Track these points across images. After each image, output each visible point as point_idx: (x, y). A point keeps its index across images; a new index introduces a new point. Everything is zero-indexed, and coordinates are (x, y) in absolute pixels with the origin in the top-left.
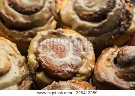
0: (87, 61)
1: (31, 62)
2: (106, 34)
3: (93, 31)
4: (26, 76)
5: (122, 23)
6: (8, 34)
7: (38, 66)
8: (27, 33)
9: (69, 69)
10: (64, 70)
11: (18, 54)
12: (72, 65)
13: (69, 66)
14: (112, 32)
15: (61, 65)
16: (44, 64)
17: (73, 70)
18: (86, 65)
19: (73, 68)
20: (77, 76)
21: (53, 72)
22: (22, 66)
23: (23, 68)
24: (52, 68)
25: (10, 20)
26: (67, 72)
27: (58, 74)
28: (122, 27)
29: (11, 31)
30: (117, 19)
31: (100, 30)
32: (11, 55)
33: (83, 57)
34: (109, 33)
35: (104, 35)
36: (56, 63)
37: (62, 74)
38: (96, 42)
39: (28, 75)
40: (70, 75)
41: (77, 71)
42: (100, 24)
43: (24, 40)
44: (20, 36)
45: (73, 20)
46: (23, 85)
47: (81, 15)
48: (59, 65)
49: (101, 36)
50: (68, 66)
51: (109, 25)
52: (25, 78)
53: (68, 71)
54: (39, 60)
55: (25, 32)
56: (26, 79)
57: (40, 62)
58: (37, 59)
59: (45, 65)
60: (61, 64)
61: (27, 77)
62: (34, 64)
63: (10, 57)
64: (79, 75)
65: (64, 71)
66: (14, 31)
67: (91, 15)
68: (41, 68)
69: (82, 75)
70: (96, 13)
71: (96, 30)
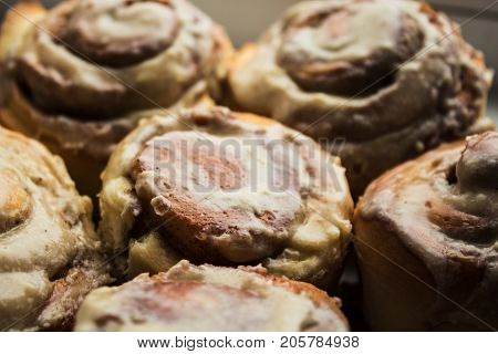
0: (322, 206)
1: (111, 202)
2: (395, 135)
3: (349, 121)
4: (84, 254)
5: (451, 102)
6: (41, 130)
7: (136, 212)
8: (106, 128)
9: (258, 225)
10: (238, 225)
11: (67, 187)
12: (267, 212)
13: (257, 215)
14: (417, 127)
15: (225, 209)
16: (159, 201)
17: (270, 230)
18: (321, 219)
19: (272, 224)
20: (289, 257)
21: (196, 228)
22: (76, 223)
23: (78, 230)
24: (191, 218)
25: (51, 83)
26: (248, 234)
27: (215, 237)
28: (452, 114)
29: (51, 120)
30: (433, 84)
31: (375, 118)
32: (38, 182)
33: (306, 194)
34: (406, 131)
35: (388, 137)
36: (207, 203)
37: (229, 240)
38: (359, 160)
39: (93, 251)
40: (261, 248)
41: (285, 233)
42: (375, 98)
43: (95, 149)
44: (82, 135)
45: (276, 94)
46: (69, 278)
47: (302, 75)
48: (217, 210)
49: (379, 141)
50: (252, 215)
51: (405, 102)
52: (84, 259)
53: (251, 232)
54: (142, 189)
55: (101, 124)
56: (86, 263)
57: (143, 197)
58: (133, 192)
59: (166, 206)
60: (226, 206)
61: (90, 259)
62: (123, 207)
63: (32, 186)
64: (297, 253)
65: (236, 228)
66: (62, 119)
67: (339, 71)
68: (147, 223)
69: (307, 251)
70: (358, 63)
71: (358, 118)
